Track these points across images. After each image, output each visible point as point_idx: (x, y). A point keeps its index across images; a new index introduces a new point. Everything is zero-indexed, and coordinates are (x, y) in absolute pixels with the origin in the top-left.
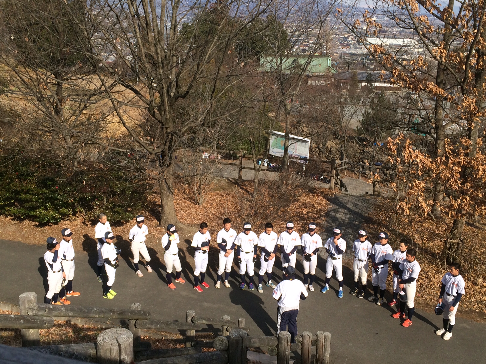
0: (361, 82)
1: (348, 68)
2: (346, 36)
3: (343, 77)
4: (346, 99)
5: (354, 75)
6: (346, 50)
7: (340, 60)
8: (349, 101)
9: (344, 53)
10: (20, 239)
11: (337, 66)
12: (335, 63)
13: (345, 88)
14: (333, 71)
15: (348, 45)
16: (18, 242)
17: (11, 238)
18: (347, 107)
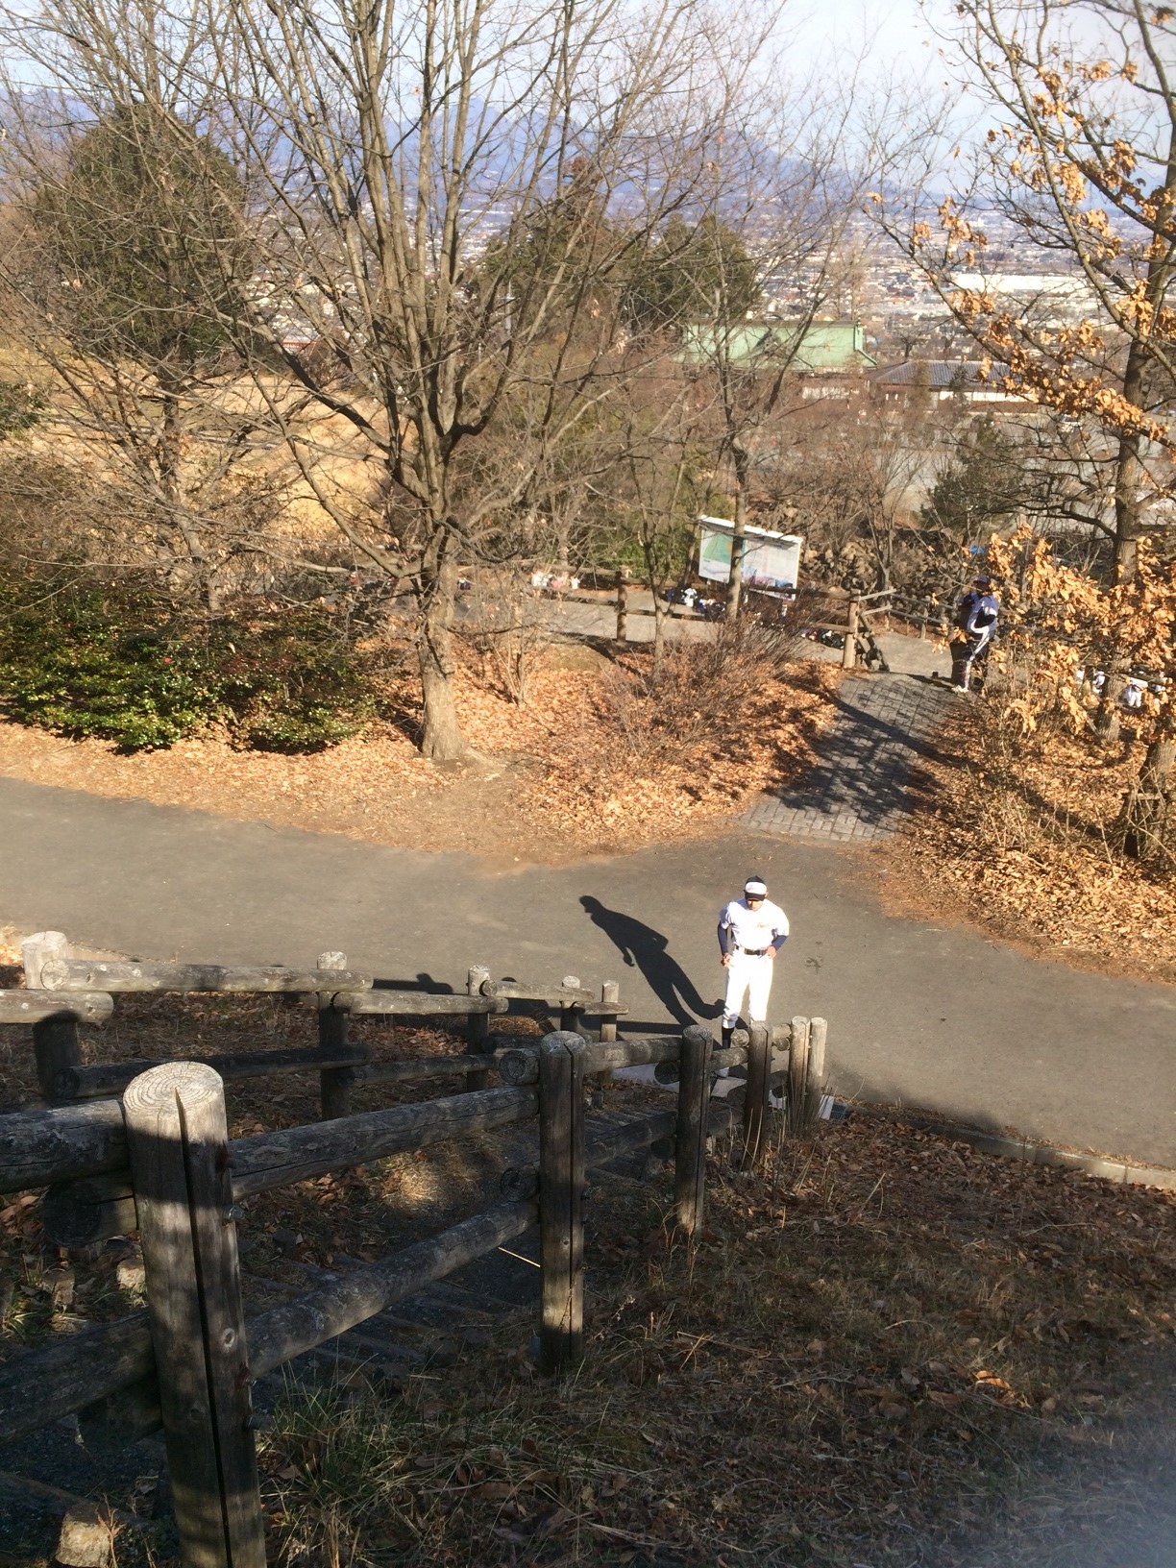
0: (939, 389)
1: (907, 355)
2: (904, 270)
3: (892, 376)
4: (895, 435)
5: (920, 371)
6: (902, 306)
7: (887, 334)
8: (904, 439)
9: (898, 315)
10: (83, 785)
11: (877, 349)
12: (873, 340)
13: (895, 406)
14: (866, 362)
15: (908, 294)
16: (78, 792)
17: (60, 782)
18: (900, 454)
